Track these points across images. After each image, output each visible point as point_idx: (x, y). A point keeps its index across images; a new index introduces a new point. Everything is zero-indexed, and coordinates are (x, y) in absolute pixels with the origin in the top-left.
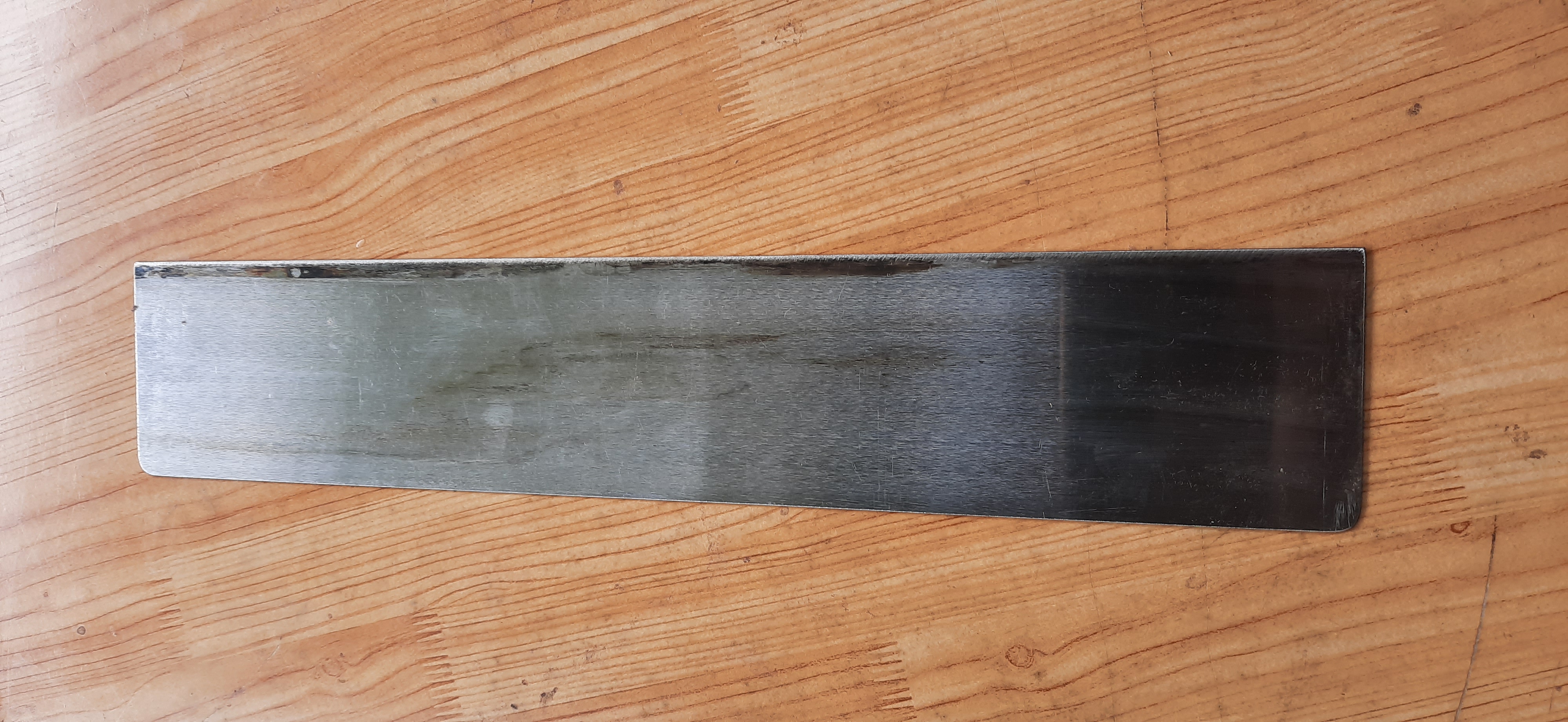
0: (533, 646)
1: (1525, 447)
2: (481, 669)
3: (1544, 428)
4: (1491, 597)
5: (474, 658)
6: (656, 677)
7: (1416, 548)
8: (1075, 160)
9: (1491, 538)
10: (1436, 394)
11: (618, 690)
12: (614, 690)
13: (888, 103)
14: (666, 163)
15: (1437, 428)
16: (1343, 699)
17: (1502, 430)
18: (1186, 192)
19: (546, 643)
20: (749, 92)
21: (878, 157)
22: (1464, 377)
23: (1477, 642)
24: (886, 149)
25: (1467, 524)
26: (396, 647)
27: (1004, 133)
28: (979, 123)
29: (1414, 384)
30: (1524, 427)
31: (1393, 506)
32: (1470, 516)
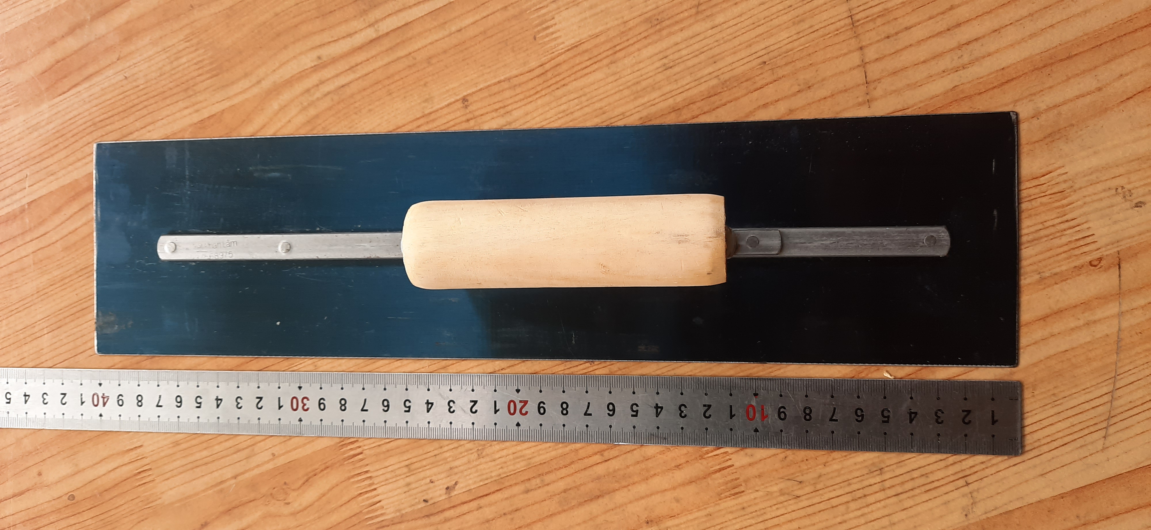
0: (436, 452)
1: (1131, 201)
2: (396, 476)
3: (1141, 186)
4: (1124, 308)
5: (390, 469)
6: (533, 461)
7: (1068, 281)
8: (796, 44)
9: (1118, 267)
10: (1066, 173)
11: (505, 475)
12: (502, 476)
13: (658, 19)
14: (499, 82)
15: (1070, 196)
16: (1033, 396)
17: (1114, 192)
18: (877, 56)
19: (446, 449)
20: (556, 24)
21: (655, 58)
22: (1083, 158)
23: (1119, 340)
24: (660, 52)
25: (1100, 259)
26: (328, 470)
27: (744, 31)
28: (725, 26)
29: (1050, 168)
30: (1128, 187)
31: (1049, 254)
32: (1101, 254)
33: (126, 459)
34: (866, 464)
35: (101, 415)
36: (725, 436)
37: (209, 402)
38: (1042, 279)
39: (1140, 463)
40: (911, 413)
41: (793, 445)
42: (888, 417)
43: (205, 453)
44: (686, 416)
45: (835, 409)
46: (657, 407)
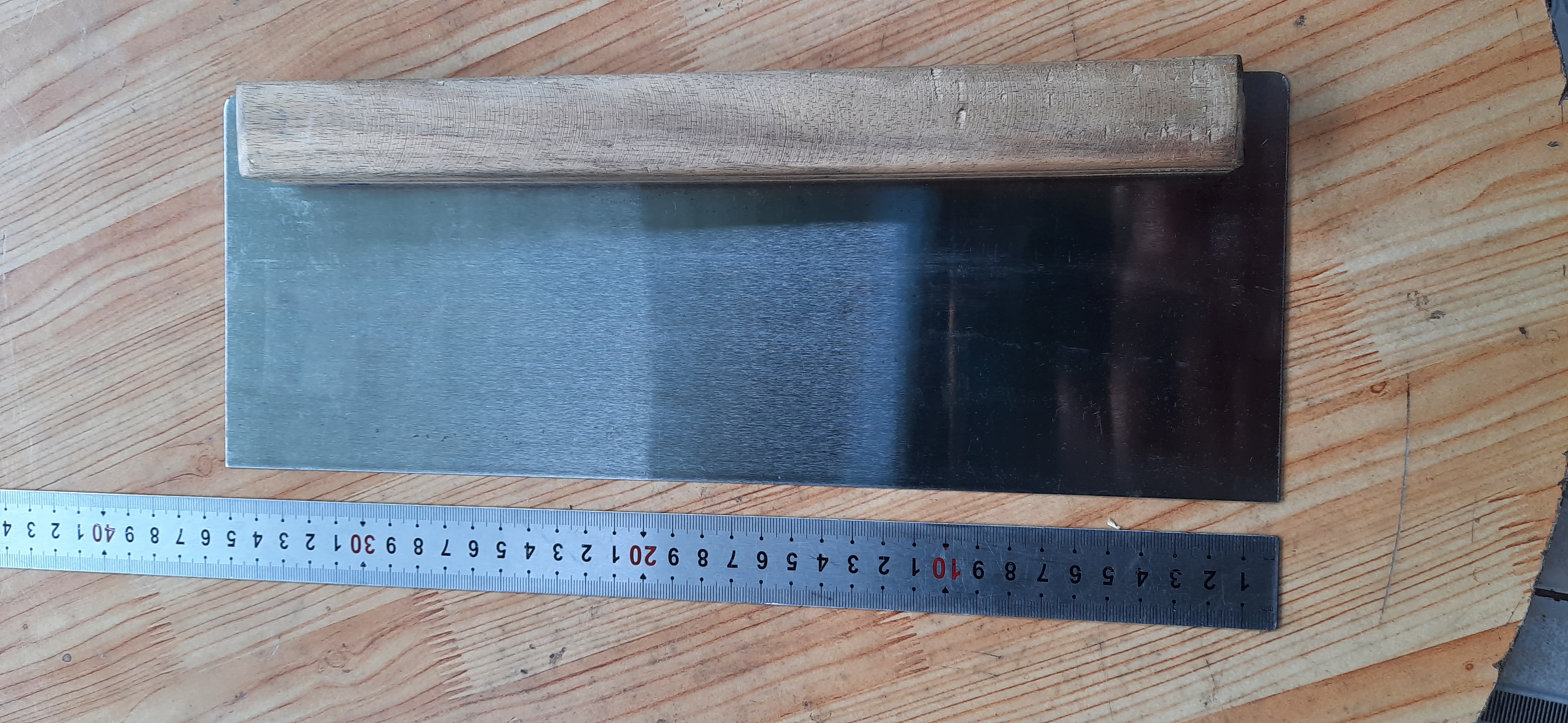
0: (538, 610)
1: (1427, 310)
2: (487, 639)
3: (1440, 291)
4: (1413, 446)
5: (479, 629)
6: (661, 623)
7: (1344, 411)
9: (1406, 394)
10: (1346, 272)
11: (626, 641)
12: (622, 642)
15: (1349, 302)
16: (1294, 556)
17: (1405, 297)
19: (550, 606)
20: (698, 57)
22: (1368, 253)
23: (1404, 488)
25: (1384, 384)
26: (399, 630)
29: (1326, 265)
30: (1424, 292)
31: (1319, 375)
32: (1386, 377)
33: (138, 609)
34: (1083, 636)
35: (104, 553)
36: (906, 597)
37: (244, 539)
38: (1311, 407)
39: (1426, 643)
40: (1140, 574)
41: (991, 610)
42: (1111, 578)
43: (240, 605)
44: (856, 570)
45: (1045, 566)
46: (820, 558)
